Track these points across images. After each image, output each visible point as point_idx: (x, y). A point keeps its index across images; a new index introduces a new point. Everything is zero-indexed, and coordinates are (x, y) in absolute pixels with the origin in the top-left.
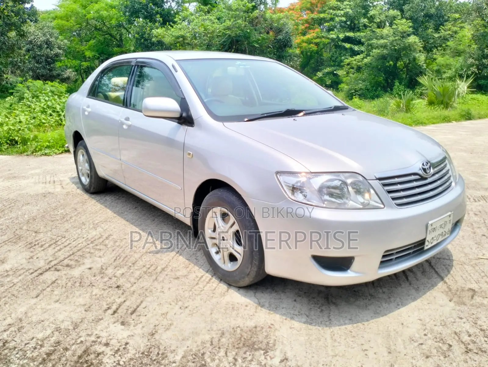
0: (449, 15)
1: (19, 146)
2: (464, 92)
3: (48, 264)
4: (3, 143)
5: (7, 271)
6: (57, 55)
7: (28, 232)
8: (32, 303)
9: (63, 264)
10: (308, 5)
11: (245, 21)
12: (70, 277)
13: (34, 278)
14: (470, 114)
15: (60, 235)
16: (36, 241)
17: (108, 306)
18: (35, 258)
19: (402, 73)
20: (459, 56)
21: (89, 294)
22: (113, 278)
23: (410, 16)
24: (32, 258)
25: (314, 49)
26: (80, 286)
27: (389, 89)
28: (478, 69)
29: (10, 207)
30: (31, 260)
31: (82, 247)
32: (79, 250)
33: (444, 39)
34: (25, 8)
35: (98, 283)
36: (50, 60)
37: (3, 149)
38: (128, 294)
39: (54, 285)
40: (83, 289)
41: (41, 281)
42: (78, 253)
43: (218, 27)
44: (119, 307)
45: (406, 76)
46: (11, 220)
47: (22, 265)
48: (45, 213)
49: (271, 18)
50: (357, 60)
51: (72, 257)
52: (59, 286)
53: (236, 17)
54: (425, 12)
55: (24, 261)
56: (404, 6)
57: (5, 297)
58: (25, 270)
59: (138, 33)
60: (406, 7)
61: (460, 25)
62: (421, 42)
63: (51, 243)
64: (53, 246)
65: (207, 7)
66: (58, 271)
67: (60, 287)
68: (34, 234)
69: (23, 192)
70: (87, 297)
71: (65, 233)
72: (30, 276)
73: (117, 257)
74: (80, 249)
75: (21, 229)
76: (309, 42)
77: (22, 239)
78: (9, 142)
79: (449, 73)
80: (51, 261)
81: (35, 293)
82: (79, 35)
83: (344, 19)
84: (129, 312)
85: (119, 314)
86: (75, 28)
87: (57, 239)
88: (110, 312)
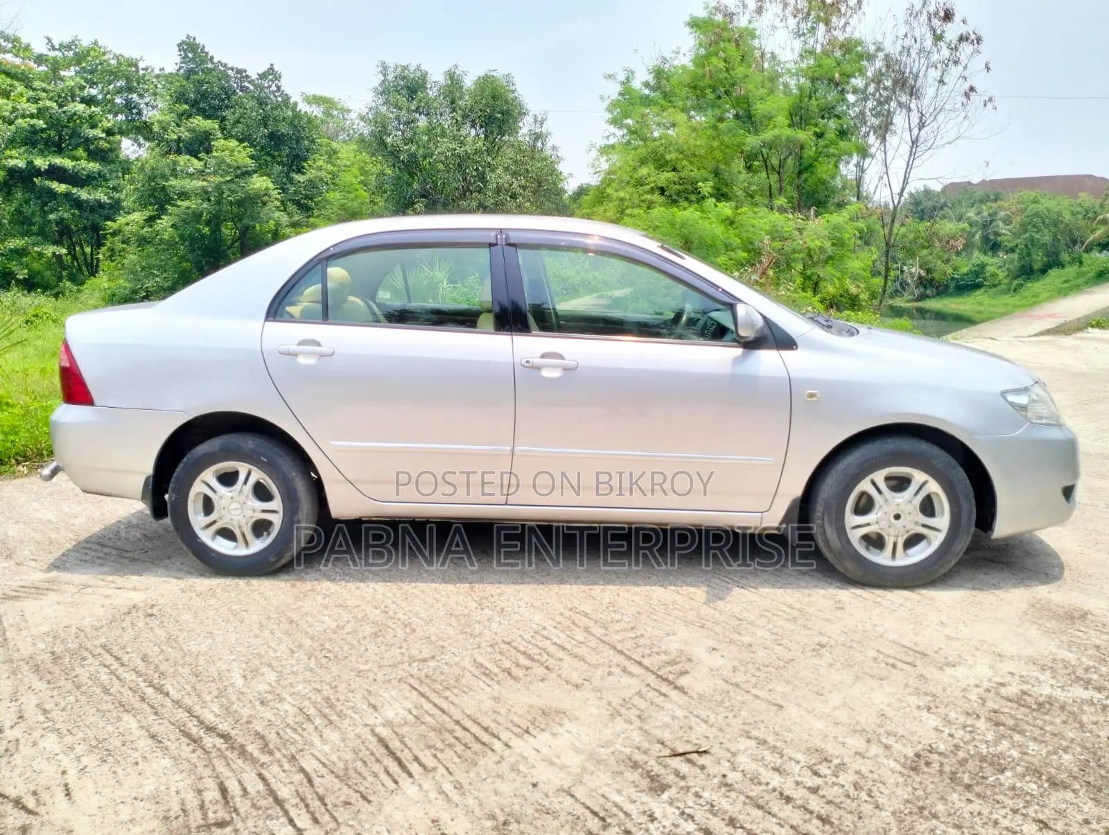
33: (312, 186)
56: (223, 111)
62: (277, 189)
83: (40, 123)
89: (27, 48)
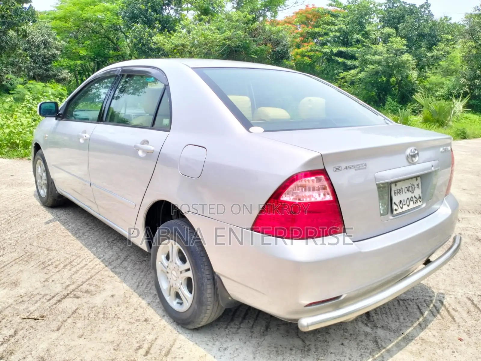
0: (442, 36)
1: (20, 149)
2: (460, 111)
3: (65, 289)
4: (3, 146)
5: (21, 296)
6: (54, 56)
7: (39, 249)
8: (54, 338)
9: (82, 290)
10: (304, 19)
11: (245, 32)
12: (91, 306)
13: (52, 306)
14: (465, 133)
15: (74, 254)
16: (50, 260)
17: (138, 345)
18: (50, 281)
19: (394, 89)
20: (451, 75)
21: (115, 328)
22: (139, 309)
23: (404, 34)
24: (46, 280)
25: (307, 62)
26: (104, 317)
27: (381, 104)
28: (470, 89)
29: (16, 219)
30: (46, 283)
31: (100, 269)
32: (97, 273)
33: (437, 59)
34: (23, 8)
35: (124, 315)
36: (47, 60)
37: (4, 152)
38: (159, 330)
39: (75, 315)
40: (108, 322)
41: (60, 309)
42: (96, 276)
43: (219, 37)
44: (151, 346)
45: (398, 92)
46: (19, 234)
47: (36, 289)
48: (55, 227)
49: (270, 30)
50: (351, 75)
51: (90, 281)
52: (81, 317)
53: (236, 28)
54: (419, 31)
55: (39, 285)
56: (399, 24)
57: (22, 329)
58: (41, 296)
59: (136, 38)
60: (400, 26)
61: (453, 46)
62: (414, 60)
63: (66, 263)
64: (69, 267)
65: (208, 17)
66: (78, 298)
67: (83, 319)
68: (46, 252)
69: (29, 201)
70: (114, 332)
71: (79, 252)
72: (48, 303)
73: (139, 283)
74: (99, 272)
75: (31, 245)
76: (303, 55)
77: (34, 257)
78: (10, 145)
79: (442, 91)
80: (68, 286)
81: (54, 326)
82: (76, 37)
83: (338, 34)
84: (163, 353)
85: (152, 356)
86: (72, 30)
87: (72, 259)
88: (142, 352)
89: (341, 4)
